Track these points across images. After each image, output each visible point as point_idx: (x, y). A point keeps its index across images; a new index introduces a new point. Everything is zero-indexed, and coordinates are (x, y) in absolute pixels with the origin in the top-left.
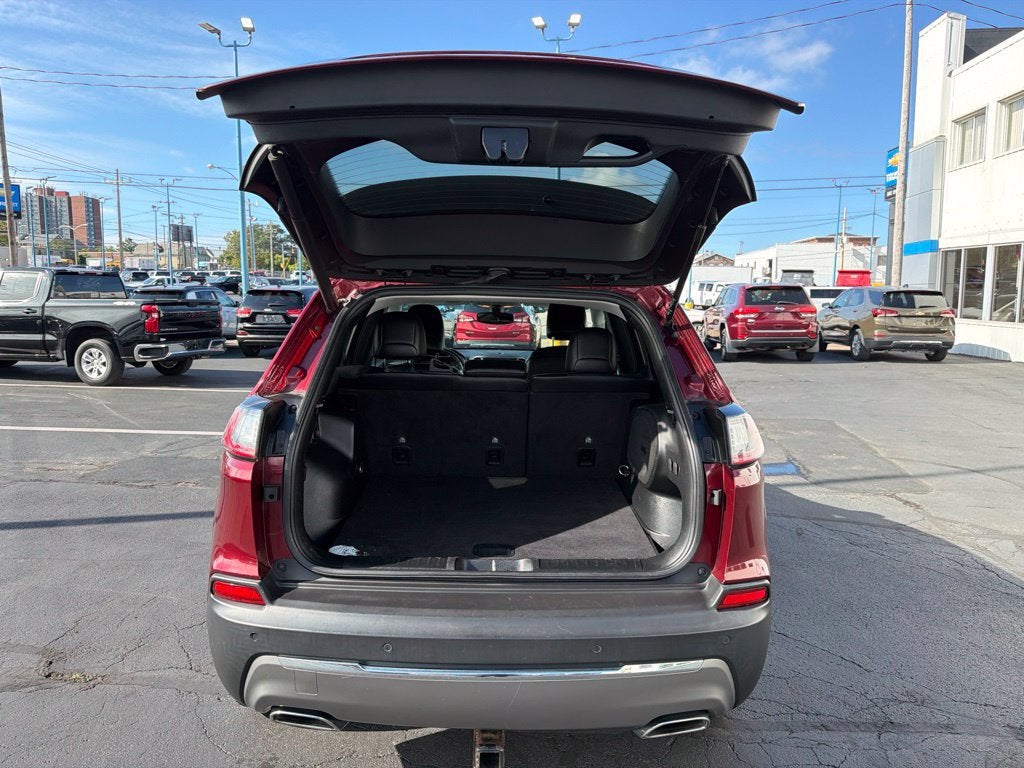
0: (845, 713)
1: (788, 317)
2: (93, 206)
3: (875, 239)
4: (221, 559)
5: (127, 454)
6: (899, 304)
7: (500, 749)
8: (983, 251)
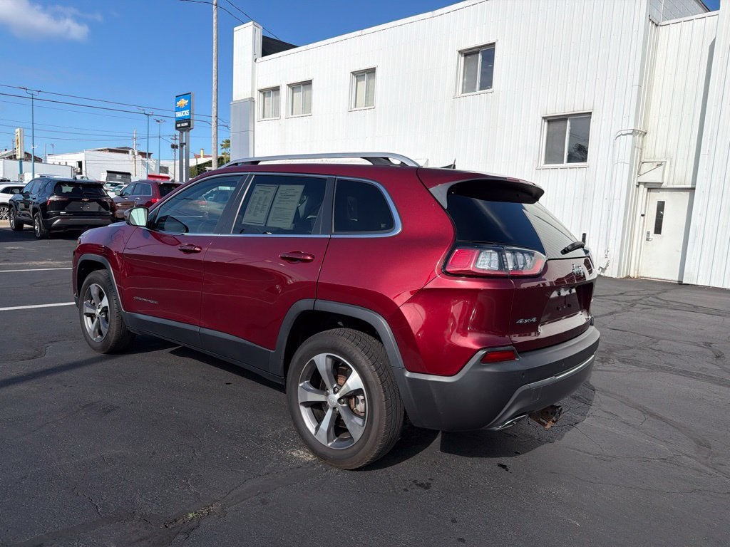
3: (150, 154)
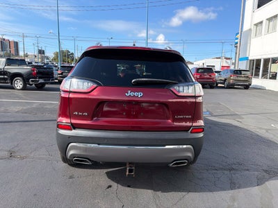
0: (221, 166)
1: (208, 76)
2: (16, 44)
3: (231, 58)
4: (60, 118)
5: (29, 107)
6: (237, 73)
7: (133, 168)
8: (260, 60)
